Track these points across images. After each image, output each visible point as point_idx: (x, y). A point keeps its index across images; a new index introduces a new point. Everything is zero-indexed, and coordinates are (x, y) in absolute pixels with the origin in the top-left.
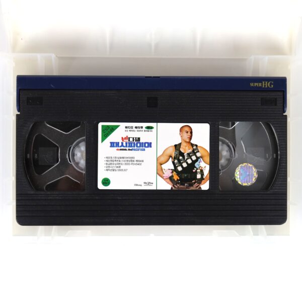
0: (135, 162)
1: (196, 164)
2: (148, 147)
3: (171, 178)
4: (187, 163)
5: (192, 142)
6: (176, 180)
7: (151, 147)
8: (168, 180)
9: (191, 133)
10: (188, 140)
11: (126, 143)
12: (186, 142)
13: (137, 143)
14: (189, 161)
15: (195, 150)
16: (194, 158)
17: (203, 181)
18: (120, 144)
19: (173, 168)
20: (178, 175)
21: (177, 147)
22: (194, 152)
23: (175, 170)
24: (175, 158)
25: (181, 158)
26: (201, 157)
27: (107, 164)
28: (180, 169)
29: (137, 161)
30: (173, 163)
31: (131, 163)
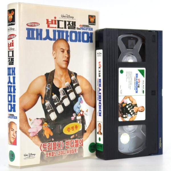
0: (130, 85)
1: (129, 115)
2: (136, 91)
3: (123, 103)
4: (130, 110)
5: (138, 112)
6: (123, 105)
7: (136, 93)
8: (122, 102)
9: (142, 111)
10: (139, 110)
11: (137, 81)
12: (138, 109)
13: (137, 86)
14: (130, 111)
15: (135, 114)
16: (132, 113)
17: (122, 118)
18: (137, 78)
19: (128, 104)
20: (125, 106)
21: (136, 105)
22: (134, 113)
23: (127, 105)
24: (131, 104)
25: (132, 107)
26: (132, 117)
27: (129, 72)
28: (127, 107)
29: (130, 86)
30: (130, 104)
31: (130, 83)
